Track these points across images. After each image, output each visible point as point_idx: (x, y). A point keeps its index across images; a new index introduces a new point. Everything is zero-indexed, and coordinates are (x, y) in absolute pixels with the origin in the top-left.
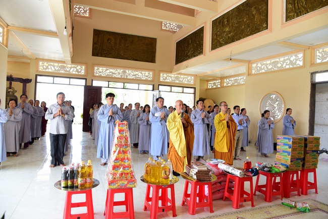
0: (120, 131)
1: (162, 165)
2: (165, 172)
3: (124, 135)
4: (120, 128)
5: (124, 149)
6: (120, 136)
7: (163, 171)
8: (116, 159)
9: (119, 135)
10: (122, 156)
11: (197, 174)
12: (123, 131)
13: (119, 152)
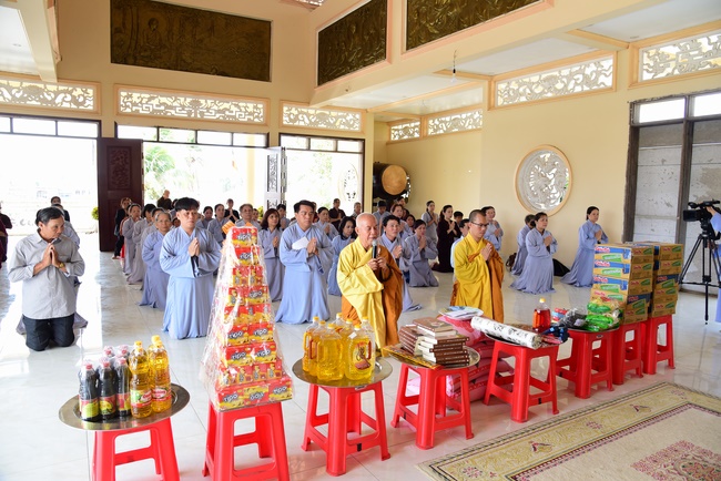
0: (239, 252)
1: (353, 336)
2: (362, 351)
3: (252, 261)
4: (238, 242)
5: (253, 301)
6: (241, 267)
7: (356, 350)
8: (235, 330)
9: (238, 262)
10: (249, 318)
11: (435, 350)
12: (247, 250)
13: (242, 310)
